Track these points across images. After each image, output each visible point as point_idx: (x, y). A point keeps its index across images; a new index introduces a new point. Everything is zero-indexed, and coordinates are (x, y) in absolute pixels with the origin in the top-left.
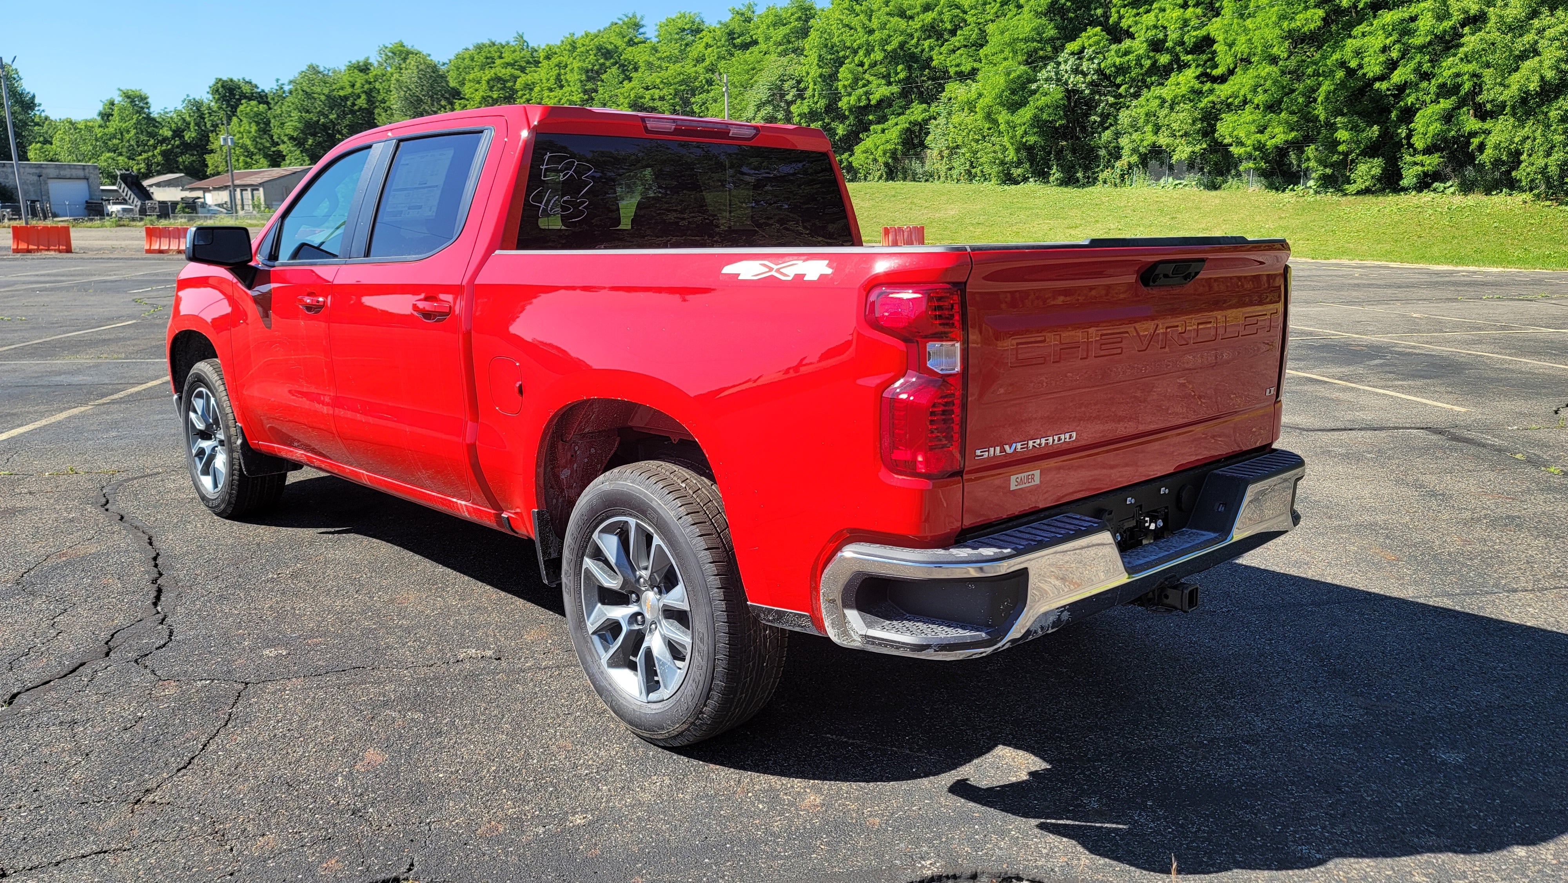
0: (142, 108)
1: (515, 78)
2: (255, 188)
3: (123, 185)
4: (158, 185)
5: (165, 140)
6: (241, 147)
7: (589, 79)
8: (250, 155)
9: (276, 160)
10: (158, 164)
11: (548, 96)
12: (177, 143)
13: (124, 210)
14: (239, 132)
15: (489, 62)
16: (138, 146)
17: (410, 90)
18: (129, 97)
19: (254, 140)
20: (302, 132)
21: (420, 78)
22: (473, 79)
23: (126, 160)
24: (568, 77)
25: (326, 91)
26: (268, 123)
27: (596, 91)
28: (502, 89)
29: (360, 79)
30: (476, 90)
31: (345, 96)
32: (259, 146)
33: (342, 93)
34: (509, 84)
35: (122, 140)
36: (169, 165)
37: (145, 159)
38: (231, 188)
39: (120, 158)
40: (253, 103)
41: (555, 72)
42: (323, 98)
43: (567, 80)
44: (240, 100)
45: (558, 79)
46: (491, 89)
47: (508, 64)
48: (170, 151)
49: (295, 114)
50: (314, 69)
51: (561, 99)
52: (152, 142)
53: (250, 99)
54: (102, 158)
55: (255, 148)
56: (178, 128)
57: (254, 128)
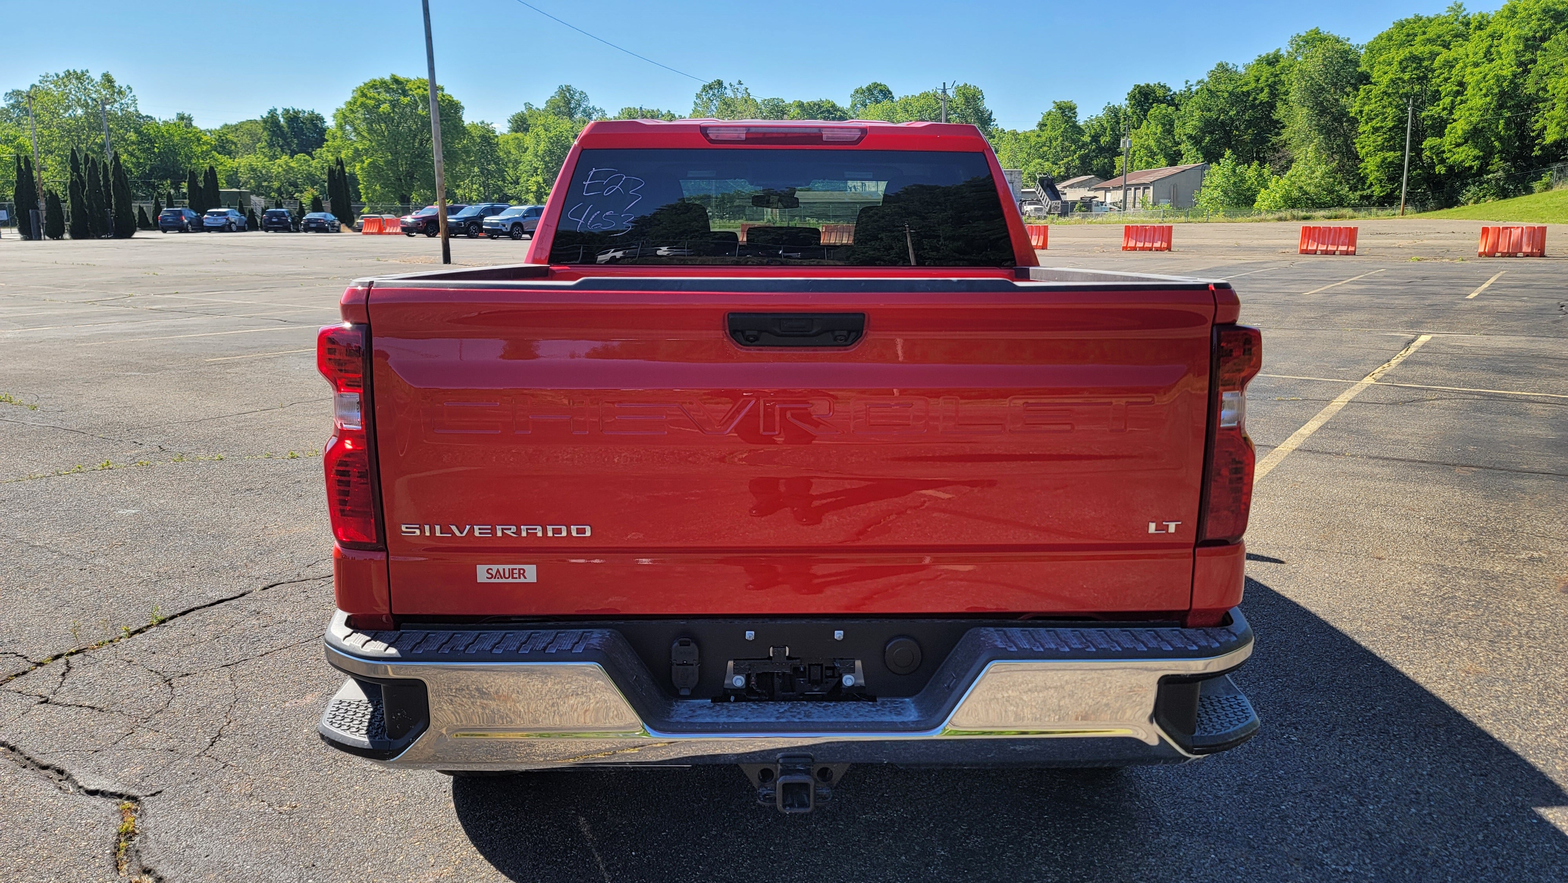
0: (1070, 117)
1: (1433, 56)
2: (1146, 186)
3: (1040, 187)
4: (1071, 186)
5: (1084, 145)
6: (1146, 149)
7: (1527, 47)
8: (1152, 154)
9: (1174, 159)
10: (1075, 167)
11: (1472, 73)
12: (1094, 147)
13: (1036, 209)
14: (1146, 134)
15: (1410, 38)
16: (1062, 151)
17: (1313, 79)
18: (1060, 109)
19: (1158, 141)
20: (1201, 130)
21: (1326, 65)
22: (1384, 61)
23: (1051, 165)
24: (1500, 49)
25: (1230, 88)
26: (1171, 124)
27: (1534, 61)
28: (1416, 69)
29: (1266, 71)
30: (1385, 73)
31: (1248, 92)
32: (1162, 146)
33: (1245, 89)
34: (1425, 63)
35: (1050, 147)
36: (1085, 167)
37: (1065, 164)
38: (1127, 188)
39: (1047, 163)
40: (1163, 106)
41: (1486, 44)
42: (1226, 95)
43: (1498, 52)
44: (1151, 104)
45: (1488, 52)
46: (1403, 70)
47: (1429, 41)
48: (1087, 155)
49: (1197, 114)
50: (1223, 68)
51: (1486, 75)
52: (1073, 147)
53: (1159, 101)
54: (1032, 164)
55: (1158, 148)
56: (1096, 133)
57: (1160, 129)
